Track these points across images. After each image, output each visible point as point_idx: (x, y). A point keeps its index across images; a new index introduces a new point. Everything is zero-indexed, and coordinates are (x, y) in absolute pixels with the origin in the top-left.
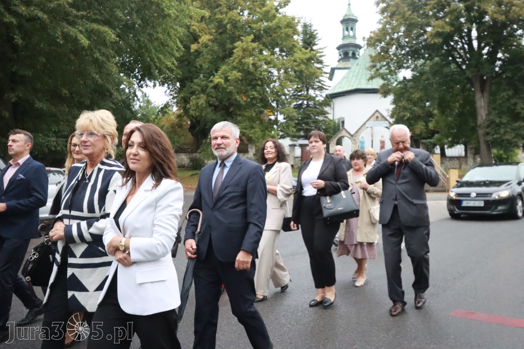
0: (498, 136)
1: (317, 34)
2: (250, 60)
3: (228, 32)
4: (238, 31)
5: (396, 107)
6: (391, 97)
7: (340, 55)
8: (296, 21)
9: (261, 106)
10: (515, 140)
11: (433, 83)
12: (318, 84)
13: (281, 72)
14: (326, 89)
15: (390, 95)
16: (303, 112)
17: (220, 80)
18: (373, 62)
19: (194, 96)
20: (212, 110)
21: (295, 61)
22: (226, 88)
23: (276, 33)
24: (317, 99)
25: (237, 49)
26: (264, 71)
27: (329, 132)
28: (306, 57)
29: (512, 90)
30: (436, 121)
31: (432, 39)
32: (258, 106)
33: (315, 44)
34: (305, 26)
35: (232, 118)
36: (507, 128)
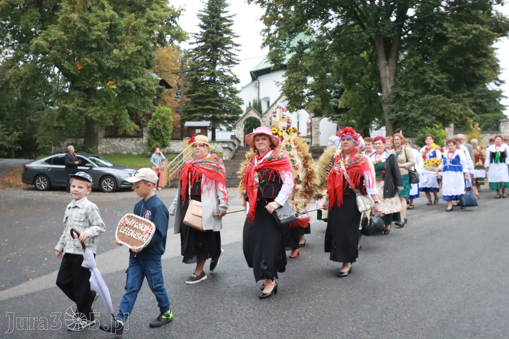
0: (403, 113)
12: (227, 57)
24: (225, 74)
30: (345, 97)
36: (414, 103)
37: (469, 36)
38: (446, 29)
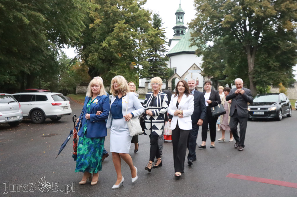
0: (259, 79)
1: (162, 20)
2: (123, 34)
3: (111, 18)
4: (117, 18)
5: (205, 62)
6: (202, 56)
7: (175, 32)
8: (150, 13)
9: (130, 60)
10: (268, 81)
11: (225, 49)
12: (162, 48)
13: (141, 41)
14: (166, 51)
15: (201, 55)
16: (153, 64)
17: (106, 45)
18: (192, 36)
19: (91, 54)
20: (101, 62)
21: (149, 35)
22: (109, 50)
23: (138, 19)
24: (161, 57)
25: (116, 28)
26: (131, 40)
27: (168, 75)
28: (155, 33)
29: (267, 54)
30: (226, 70)
31: (225, 25)
32: (128, 60)
33: (160, 26)
34: (155, 15)
35: (113, 66)
36: (264, 74)
37: (289, 47)
38: (279, 44)
